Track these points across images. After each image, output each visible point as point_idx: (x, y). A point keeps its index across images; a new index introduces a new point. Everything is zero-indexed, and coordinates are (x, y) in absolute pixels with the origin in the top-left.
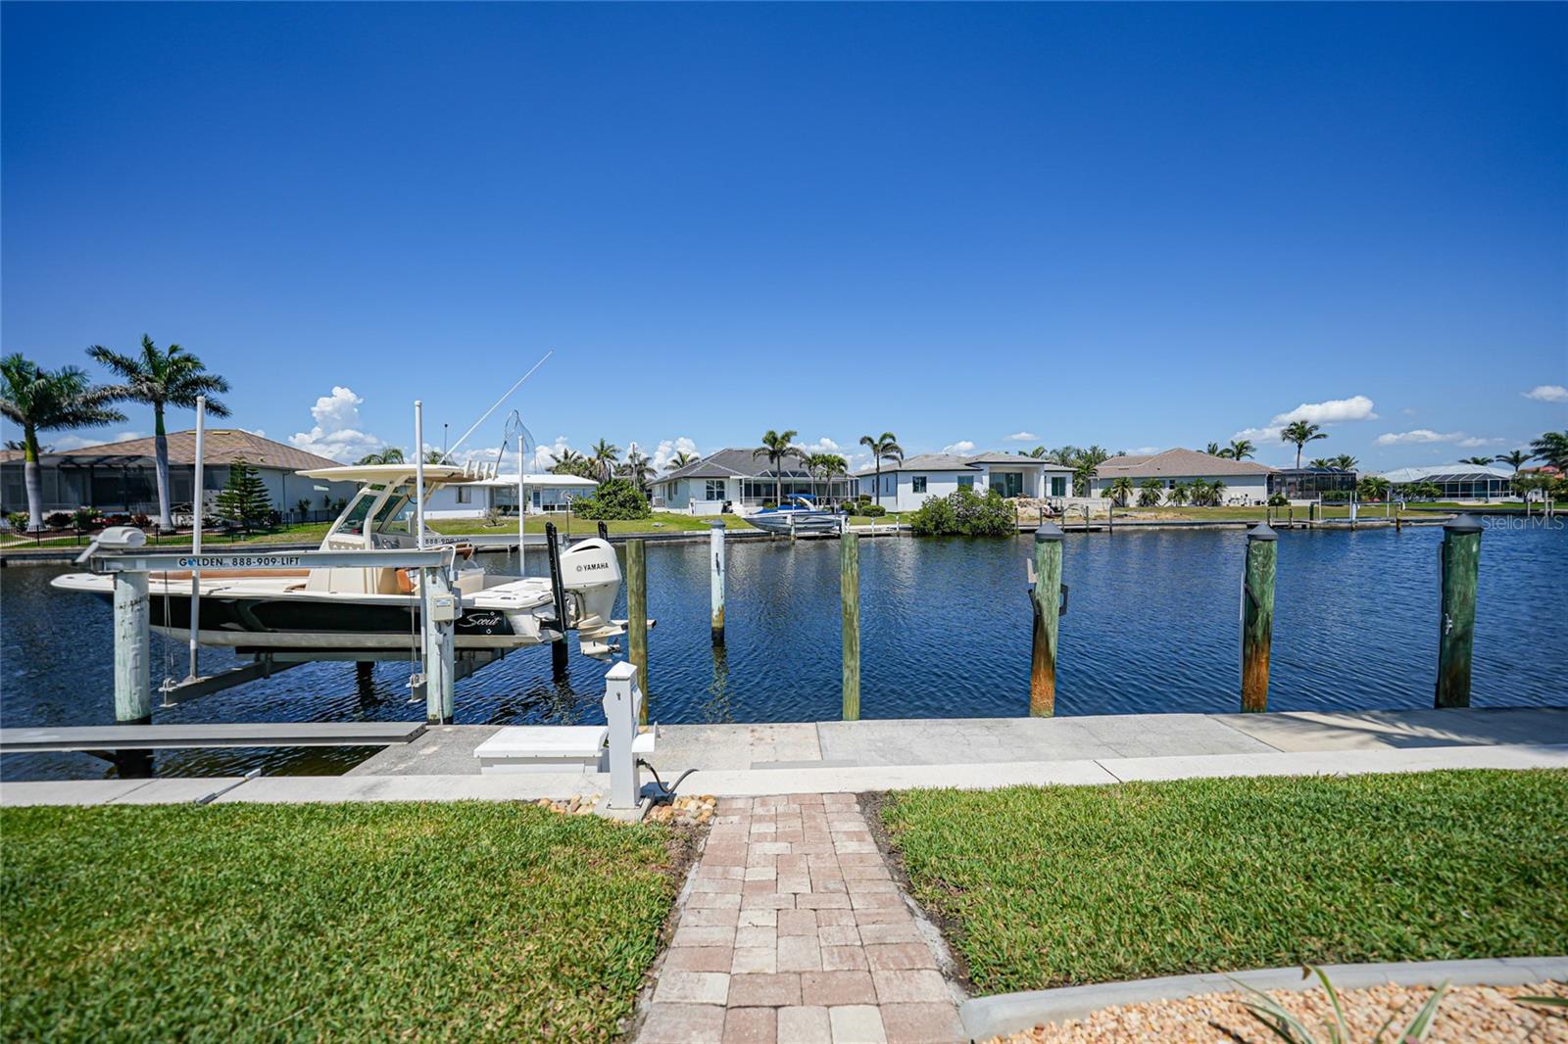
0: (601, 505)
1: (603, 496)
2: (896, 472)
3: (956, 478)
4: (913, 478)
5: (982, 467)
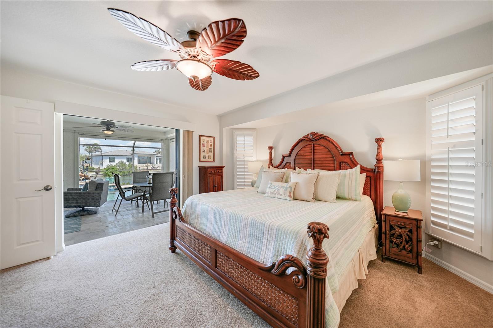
2: (102, 156)
3: (126, 158)
4: (110, 158)
5: (135, 155)
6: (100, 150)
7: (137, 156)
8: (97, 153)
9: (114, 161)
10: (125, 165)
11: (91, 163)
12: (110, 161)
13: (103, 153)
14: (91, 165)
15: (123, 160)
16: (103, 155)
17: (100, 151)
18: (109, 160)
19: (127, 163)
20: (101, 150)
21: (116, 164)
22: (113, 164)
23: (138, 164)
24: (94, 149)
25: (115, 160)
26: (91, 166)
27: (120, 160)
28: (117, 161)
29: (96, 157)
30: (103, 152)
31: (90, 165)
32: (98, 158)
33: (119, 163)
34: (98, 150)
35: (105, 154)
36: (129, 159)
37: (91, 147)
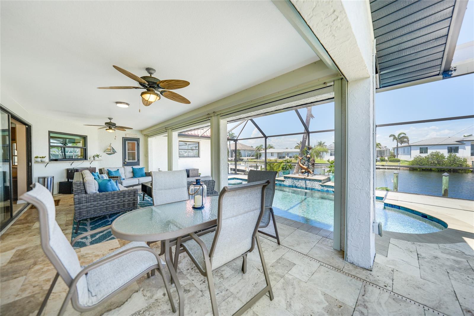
2: (410, 146)
4: (420, 148)
5: (465, 142)
7: (470, 143)
9: (426, 152)
10: (442, 156)
12: (421, 152)
13: (411, 143)
15: (438, 151)
17: (407, 141)
18: (419, 150)
20: (408, 139)
21: (429, 155)
23: (471, 155)
25: (428, 150)
27: (434, 151)
28: (430, 151)
29: (404, 148)
32: (406, 149)
33: (432, 154)
34: (405, 140)
35: (414, 144)
36: (453, 149)
37: (396, 138)
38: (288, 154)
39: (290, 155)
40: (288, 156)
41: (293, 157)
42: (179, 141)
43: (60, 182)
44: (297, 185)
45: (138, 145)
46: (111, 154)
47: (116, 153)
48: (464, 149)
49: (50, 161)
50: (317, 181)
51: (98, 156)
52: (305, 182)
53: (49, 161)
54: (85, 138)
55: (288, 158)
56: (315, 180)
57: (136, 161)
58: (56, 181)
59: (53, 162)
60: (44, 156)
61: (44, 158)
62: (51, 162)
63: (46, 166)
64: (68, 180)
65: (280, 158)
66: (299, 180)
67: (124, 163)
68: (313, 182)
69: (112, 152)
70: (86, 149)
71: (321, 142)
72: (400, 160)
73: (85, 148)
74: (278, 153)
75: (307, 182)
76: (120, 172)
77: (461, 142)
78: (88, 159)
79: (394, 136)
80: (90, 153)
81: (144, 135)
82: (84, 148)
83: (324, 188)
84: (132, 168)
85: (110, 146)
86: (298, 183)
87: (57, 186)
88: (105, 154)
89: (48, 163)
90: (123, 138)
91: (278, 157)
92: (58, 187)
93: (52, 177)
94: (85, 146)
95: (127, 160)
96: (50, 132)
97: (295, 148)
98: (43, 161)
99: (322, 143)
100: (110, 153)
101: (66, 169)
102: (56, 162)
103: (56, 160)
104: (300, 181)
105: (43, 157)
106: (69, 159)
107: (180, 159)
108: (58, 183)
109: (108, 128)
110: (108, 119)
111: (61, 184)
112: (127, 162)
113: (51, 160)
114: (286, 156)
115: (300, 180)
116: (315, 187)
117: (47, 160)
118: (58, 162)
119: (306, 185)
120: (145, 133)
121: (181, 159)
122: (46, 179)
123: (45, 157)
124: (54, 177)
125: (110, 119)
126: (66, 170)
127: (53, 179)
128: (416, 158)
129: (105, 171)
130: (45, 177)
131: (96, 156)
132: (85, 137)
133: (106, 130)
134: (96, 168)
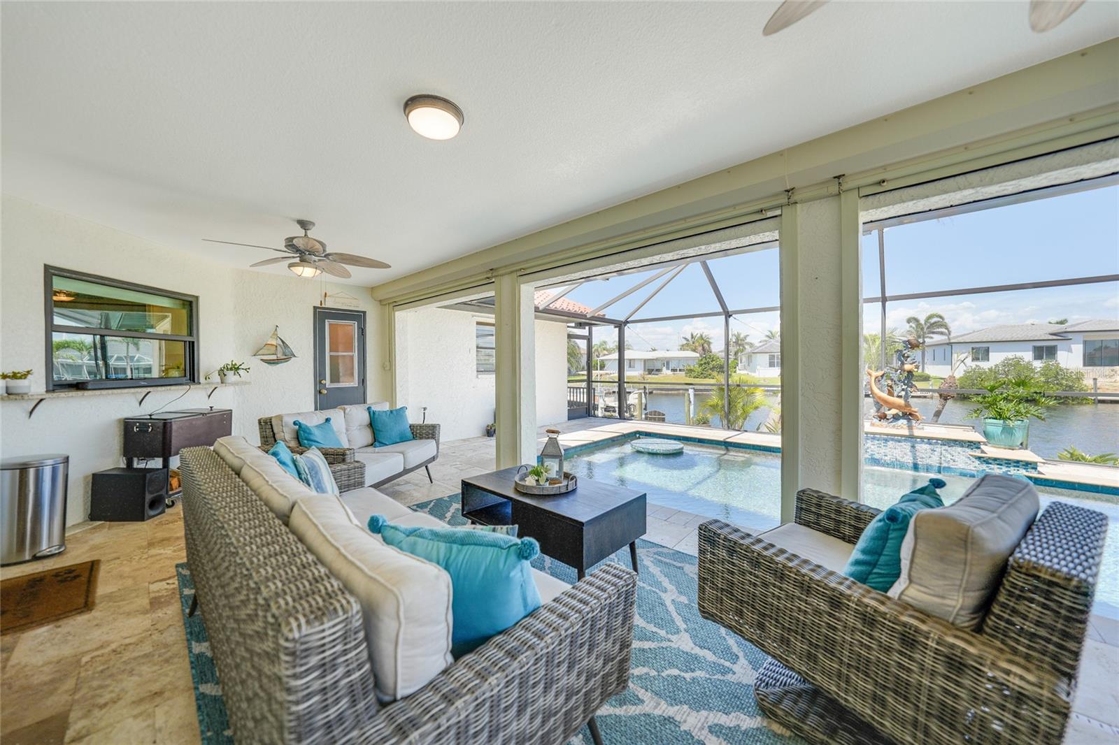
0: (700, 370)
1: (701, 365)
2: (950, 344)
3: (1031, 348)
4: (971, 348)
5: (1070, 336)
6: (943, 330)
7: (1081, 337)
8: (937, 338)
9: (987, 358)
10: (1028, 367)
11: (921, 364)
12: (976, 359)
13: (954, 338)
14: (921, 367)
15: (1019, 354)
16: (952, 341)
17: (946, 331)
18: (971, 354)
19: (1038, 364)
20: (947, 329)
21: (996, 366)
22: (985, 365)
23: (1084, 365)
24: (928, 328)
25: (990, 354)
26: (920, 371)
27: (1010, 355)
28: (997, 358)
29: (934, 348)
30: (951, 336)
31: (917, 367)
32: (939, 351)
33: (1006, 363)
34: (940, 330)
35: (960, 340)
36: (1045, 351)
37: (921, 324)
38: (668, 363)
39: (672, 366)
40: (668, 368)
41: (680, 370)
42: (478, 323)
43: (94, 475)
44: (877, 456)
45: (362, 332)
46: (277, 363)
47: (293, 359)
48: (1070, 350)
49: (53, 391)
50: (963, 446)
51: (235, 369)
52: (913, 447)
53: (47, 391)
54: (189, 305)
55: (669, 372)
56: (956, 441)
57: (354, 383)
58: (79, 473)
59: (63, 394)
60: (21, 369)
61: (24, 376)
62: (55, 395)
63: (31, 413)
64: (130, 463)
65: (650, 372)
66: (886, 440)
67: (320, 392)
68: (946, 447)
69: (280, 356)
70: (193, 342)
71: (739, 335)
72: (929, 377)
73: (190, 339)
74: (645, 361)
75: (918, 446)
76: (335, 429)
77: (1063, 336)
78: (202, 380)
79: (916, 320)
80: (210, 356)
81: (380, 301)
82: (185, 342)
83: (992, 466)
84: (369, 413)
85: (275, 334)
86: (882, 451)
87: (81, 492)
88: (255, 363)
89: (41, 400)
90: (315, 308)
91: (645, 370)
92: (86, 492)
93: (59, 460)
94: (191, 334)
95: (327, 382)
96: (51, 272)
97: (683, 348)
98: (15, 391)
99: (742, 336)
100: (274, 357)
101: (119, 420)
102: (80, 393)
103: (79, 386)
104: (890, 443)
105: (15, 376)
106: (132, 379)
107: (480, 376)
108: (86, 477)
109: (297, 260)
110: (299, 226)
111: (99, 482)
112: (327, 389)
113: (57, 386)
114: (664, 369)
115: (893, 440)
116: (951, 462)
117: (36, 385)
118: (87, 393)
119: (915, 458)
120: (382, 294)
121: (483, 376)
122: (32, 472)
123: (28, 372)
124: (67, 458)
125: (304, 224)
126: (122, 423)
127: (67, 468)
128: (968, 372)
129: (286, 425)
130: (25, 464)
131: (231, 369)
132: (190, 299)
133: (291, 266)
134: (231, 413)
